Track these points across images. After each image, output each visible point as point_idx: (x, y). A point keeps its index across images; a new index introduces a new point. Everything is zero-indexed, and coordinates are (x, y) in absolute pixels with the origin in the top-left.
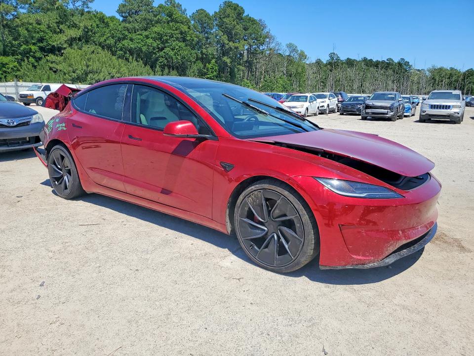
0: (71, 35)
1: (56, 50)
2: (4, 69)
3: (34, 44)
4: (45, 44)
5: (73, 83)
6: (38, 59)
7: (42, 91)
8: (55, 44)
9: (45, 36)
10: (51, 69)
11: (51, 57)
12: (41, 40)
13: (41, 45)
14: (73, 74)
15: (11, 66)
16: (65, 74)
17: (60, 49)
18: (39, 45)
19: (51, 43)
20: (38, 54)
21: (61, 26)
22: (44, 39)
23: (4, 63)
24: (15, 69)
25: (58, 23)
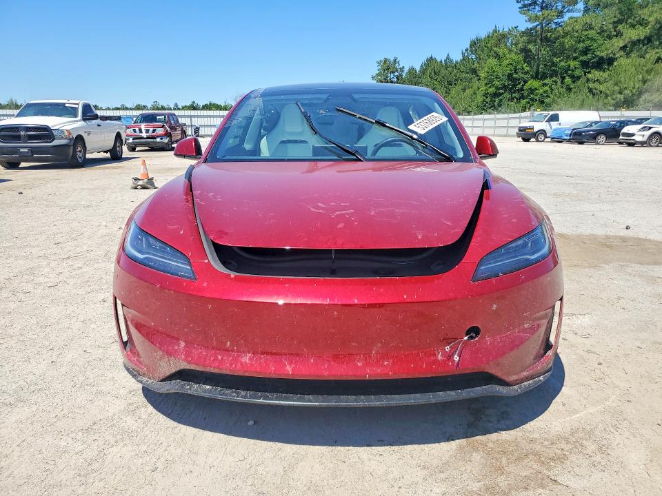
0: (630, 38)
1: (604, 63)
2: (532, 96)
3: (575, 58)
4: (589, 56)
5: (615, 110)
6: (575, 79)
7: (547, 121)
8: (604, 54)
9: (592, 46)
10: (590, 90)
11: (596, 74)
12: (585, 51)
13: (584, 58)
14: (619, 96)
15: (541, 91)
16: (607, 96)
17: (610, 61)
18: (581, 58)
19: (598, 53)
20: (577, 73)
21: (620, 27)
22: (590, 50)
23: (533, 88)
24: (545, 95)
25: (616, 23)
